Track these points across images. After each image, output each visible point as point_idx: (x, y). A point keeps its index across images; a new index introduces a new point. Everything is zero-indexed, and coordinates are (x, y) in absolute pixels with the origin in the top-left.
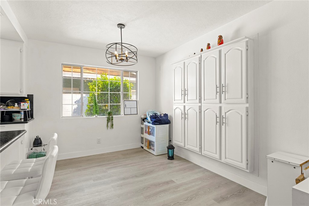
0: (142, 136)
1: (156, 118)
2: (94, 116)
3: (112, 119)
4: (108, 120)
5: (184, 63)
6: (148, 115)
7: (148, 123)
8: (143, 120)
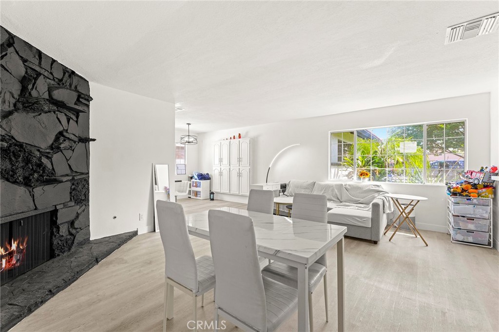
0: (190, 189)
1: (201, 176)
5: (221, 143)
6: (195, 175)
7: (195, 179)
8: (192, 178)
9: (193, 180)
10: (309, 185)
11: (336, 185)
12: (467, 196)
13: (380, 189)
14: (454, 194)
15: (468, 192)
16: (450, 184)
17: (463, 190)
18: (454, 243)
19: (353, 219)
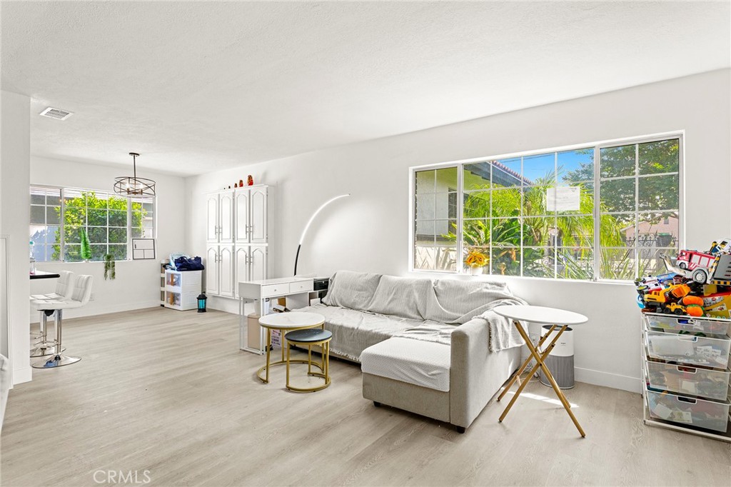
0: (163, 289)
1: (182, 262)
2: (84, 261)
3: (114, 266)
4: (107, 267)
5: (219, 195)
6: (171, 260)
7: (172, 269)
8: (164, 266)
9: (169, 271)
10: (368, 282)
11: (419, 283)
12: (678, 311)
13: (504, 292)
14: (650, 307)
15: (682, 304)
16: (644, 282)
17: (671, 298)
18: (649, 426)
19: (411, 369)
